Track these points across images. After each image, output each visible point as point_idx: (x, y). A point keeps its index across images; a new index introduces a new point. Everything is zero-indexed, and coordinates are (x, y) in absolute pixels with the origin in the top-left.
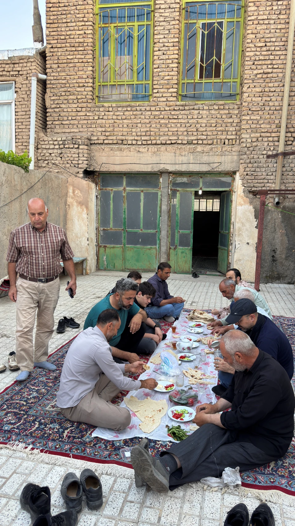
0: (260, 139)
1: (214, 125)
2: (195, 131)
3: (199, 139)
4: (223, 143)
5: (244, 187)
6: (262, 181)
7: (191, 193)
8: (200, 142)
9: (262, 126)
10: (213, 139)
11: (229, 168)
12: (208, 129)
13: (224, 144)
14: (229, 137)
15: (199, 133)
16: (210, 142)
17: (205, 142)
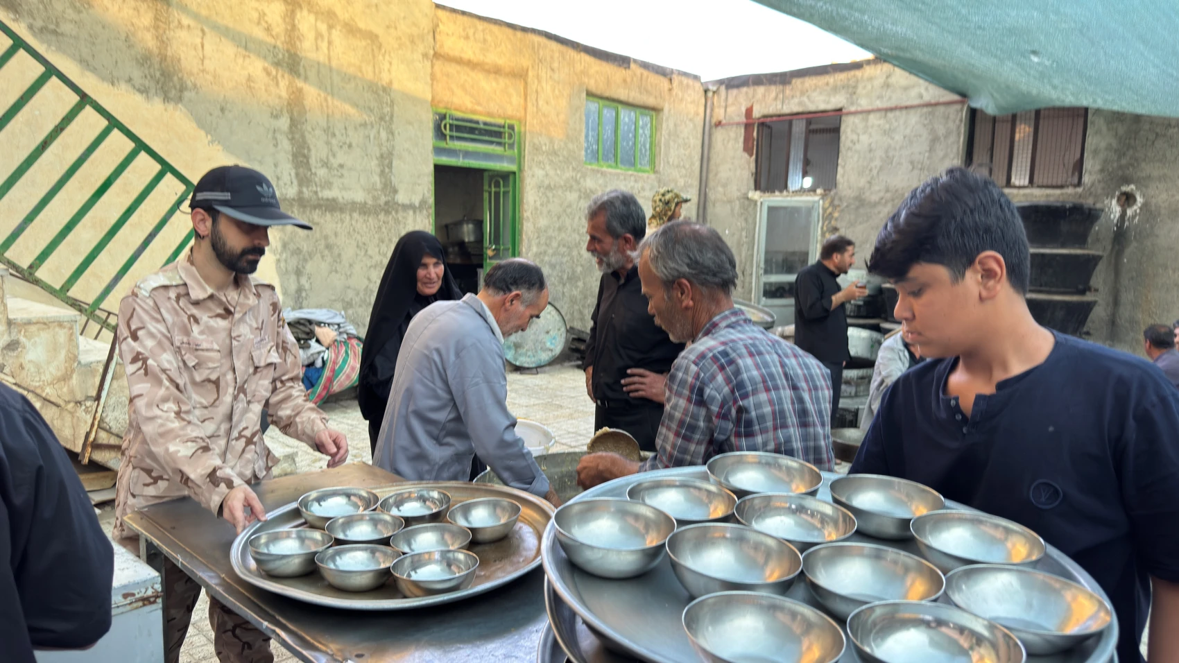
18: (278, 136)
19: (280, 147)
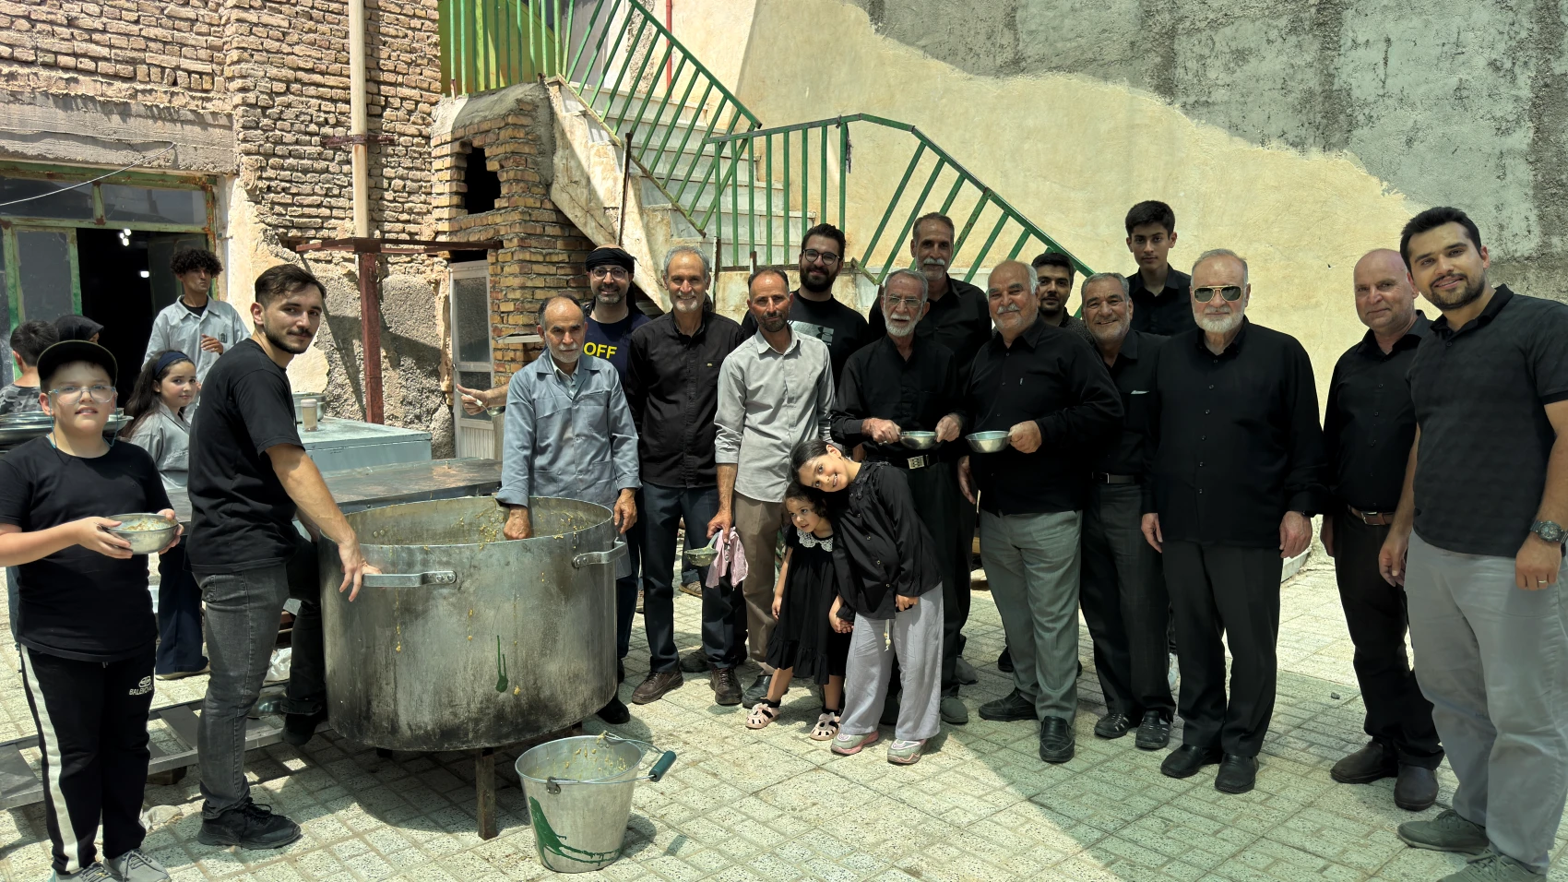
0: (295, 87)
1: (133, 16)
2: (61, 25)
3: (84, 55)
4: (171, 80)
5: (263, 226)
6: (313, 211)
7: (63, 236)
8: (89, 65)
9: (297, 49)
10: (133, 62)
11: (201, 161)
12: (115, 26)
13: (175, 83)
14: (186, 64)
15: (76, 32)
16: (126, 70)
17: (103, 66)
18: (1508, 161)
19: (1510, 177)
